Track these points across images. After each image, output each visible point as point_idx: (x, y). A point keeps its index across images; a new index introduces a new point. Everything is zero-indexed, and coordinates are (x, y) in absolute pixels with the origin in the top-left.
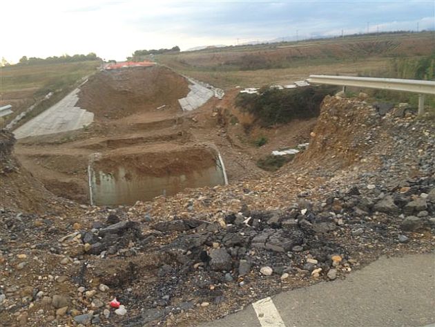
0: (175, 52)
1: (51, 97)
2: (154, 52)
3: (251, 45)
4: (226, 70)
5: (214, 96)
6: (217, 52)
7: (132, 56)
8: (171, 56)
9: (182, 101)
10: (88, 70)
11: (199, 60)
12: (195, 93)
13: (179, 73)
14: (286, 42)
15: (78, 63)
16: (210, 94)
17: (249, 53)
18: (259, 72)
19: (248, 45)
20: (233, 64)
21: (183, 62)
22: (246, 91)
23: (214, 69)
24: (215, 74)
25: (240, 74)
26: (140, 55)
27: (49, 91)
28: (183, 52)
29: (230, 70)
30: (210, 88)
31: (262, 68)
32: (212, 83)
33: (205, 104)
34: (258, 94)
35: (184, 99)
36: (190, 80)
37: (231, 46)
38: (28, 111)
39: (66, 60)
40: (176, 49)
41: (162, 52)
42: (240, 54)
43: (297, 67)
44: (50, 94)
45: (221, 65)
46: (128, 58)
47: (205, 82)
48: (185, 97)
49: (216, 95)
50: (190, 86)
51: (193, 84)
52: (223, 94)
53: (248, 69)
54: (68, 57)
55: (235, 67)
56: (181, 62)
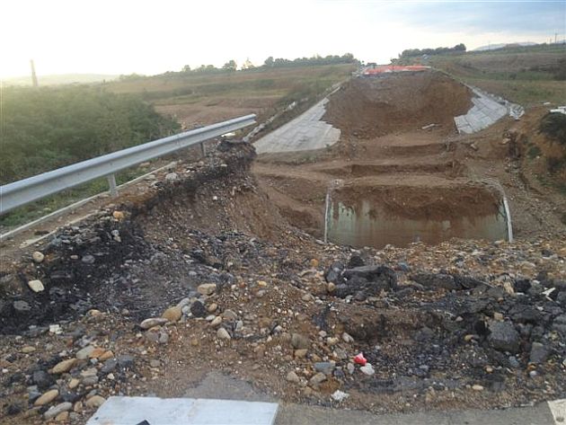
0: (459, 52)
1: (295, 108)
2: (428, 52)
4: (531, 79)
5: (508, 115)
6: (520, 52)
7: (397, 58)
8: (453, 58)
9: (459, 120)
10: (340, 76)
11: (492, 63)
12: (479, 109)
13: (461, 80)
15: (328, 66)
16: (502, 112)
20: (544, 70)
21: (467, 66)
22: (560, 110)
23: (513, 77)
24: (514, 83)
25: (554, 85)
26: (409, 56)
27: (292, 101)
28: (470, 53)
29: (537, 79)
30: (504, 104)
32: (507, 96)
33: (491, 126)
35: (462, 117)
36: (475, 91)
37: (544, 45)
38: (267, 123)
39: (317, 62)
40: (461, 48)
41: (440, 52)
42: (557, 56)
44: (294, 104)
45: (524, 71)
46: (393, 61)
47: (496, 95)
48: (465, 113)
49: (512, 114)
50: (473, 100)
51: (478, 97)
52: (523, 113)
54: (319, 58)
55: (546, 75)
56: (465, 67)
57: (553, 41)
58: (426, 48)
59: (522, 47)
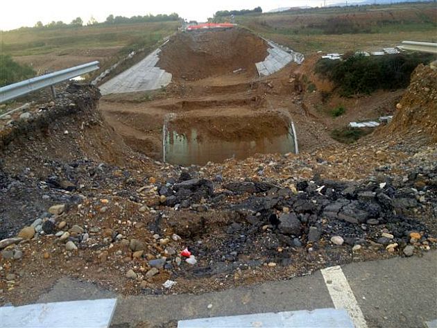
0: (256, 13)
1: (134, 56)
2: (235, 13)
3: (339, 7)
4: (308, 33)
5: (293, 61)
6: (300, 13)
7: (212, 17)
8: (253, 18)
9: (259, 66)
10: (169, 31)
11: (281, 21)
12: (273, 57)
13: (259, 35)
14: (378, 5)
15: (160, 23)
16: (289, 59)
17: (335, 16)
18: (344, 36)
19: (336, 7)
20: (317, 27)
21: (263, 24)
22: (329, 56)
23: (296, 32)
24: (297, 37)
25: (324, 37)
26: (221, 16)
27: (132, 51)
28: (265, 14)
29: (313, 34)
30: (290, 52)
31: (348, 33)
32: (291, 46)
33: (281, 70)
34: (341, 60)
35: (261, 63)
36: (269, 43)
37: (317, 8)
38: (112, 69)
39: (150, 20)
40: (258, 10)
41: (244, 13)
42: (326, 16)
43: (387, 33)
44: (133, 53)
45: (303, 27)
46: (209, 19)
47: (284, 46)
48: (263, 60)
49: (296, 60)
50: (269, 50)
51: (272, 47)
52: (303, 59)
53: (333, 33)
54: (151, 16)
55: (319, 30)
56: (262, 24)
57: (323, 6)
58: (233, 10)
59: (302, 10)
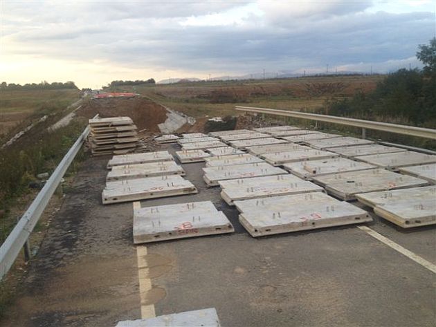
5: (187, 123)
7: (107, 86)
12: (172, 120)
13: (159, 103)
15: (56, 91)
16: (184, 121)
20: (204, 97)
22: (214, 119)
26: (116, 85)
28: (159, 85)
30: (184, 117)
32: (185, 112)
34: (223, 122)
35: (162, 124)
36: (168, 109)
37: (203, 81)
40: (152, 81)
41: (138, 83)
42: (211, 89)
45: (193, 98)
47: (180, 112)
48: (164, 122)
50: (167, 114)
51: (170, 113)
55: (204, 100)
59: (190, 82)
